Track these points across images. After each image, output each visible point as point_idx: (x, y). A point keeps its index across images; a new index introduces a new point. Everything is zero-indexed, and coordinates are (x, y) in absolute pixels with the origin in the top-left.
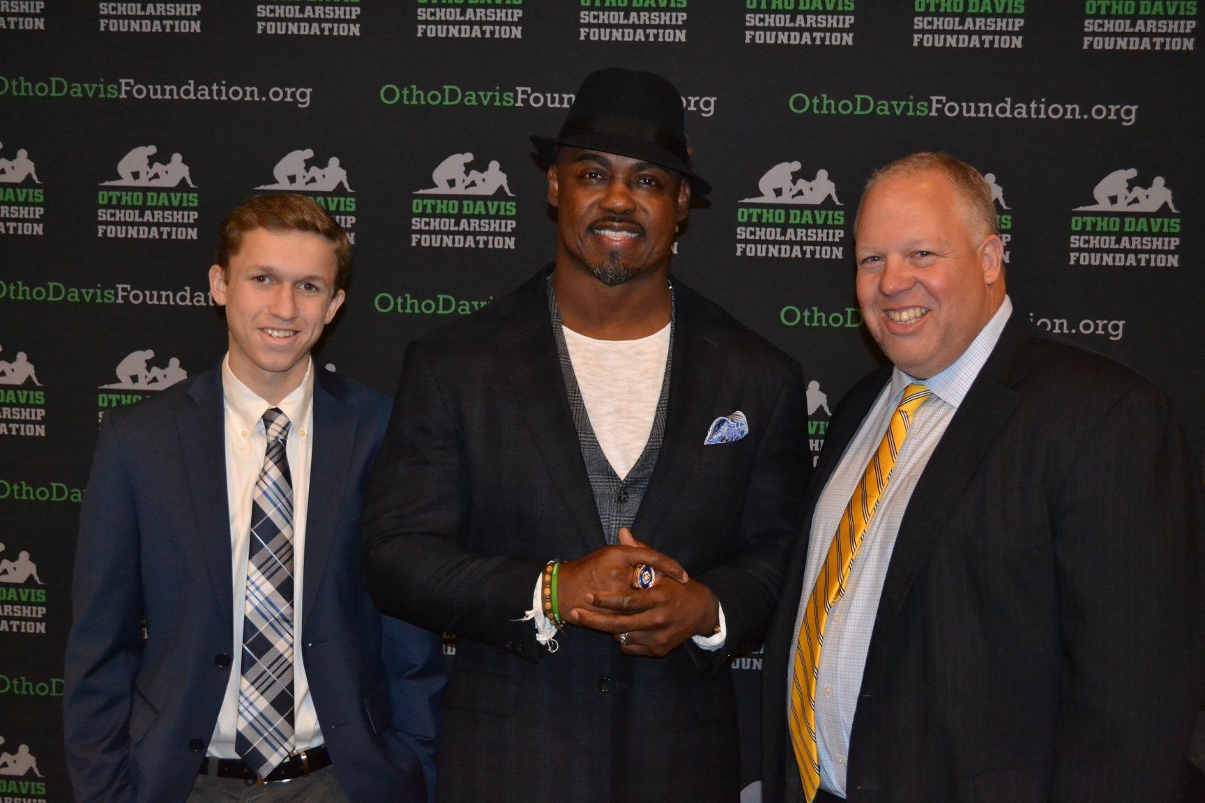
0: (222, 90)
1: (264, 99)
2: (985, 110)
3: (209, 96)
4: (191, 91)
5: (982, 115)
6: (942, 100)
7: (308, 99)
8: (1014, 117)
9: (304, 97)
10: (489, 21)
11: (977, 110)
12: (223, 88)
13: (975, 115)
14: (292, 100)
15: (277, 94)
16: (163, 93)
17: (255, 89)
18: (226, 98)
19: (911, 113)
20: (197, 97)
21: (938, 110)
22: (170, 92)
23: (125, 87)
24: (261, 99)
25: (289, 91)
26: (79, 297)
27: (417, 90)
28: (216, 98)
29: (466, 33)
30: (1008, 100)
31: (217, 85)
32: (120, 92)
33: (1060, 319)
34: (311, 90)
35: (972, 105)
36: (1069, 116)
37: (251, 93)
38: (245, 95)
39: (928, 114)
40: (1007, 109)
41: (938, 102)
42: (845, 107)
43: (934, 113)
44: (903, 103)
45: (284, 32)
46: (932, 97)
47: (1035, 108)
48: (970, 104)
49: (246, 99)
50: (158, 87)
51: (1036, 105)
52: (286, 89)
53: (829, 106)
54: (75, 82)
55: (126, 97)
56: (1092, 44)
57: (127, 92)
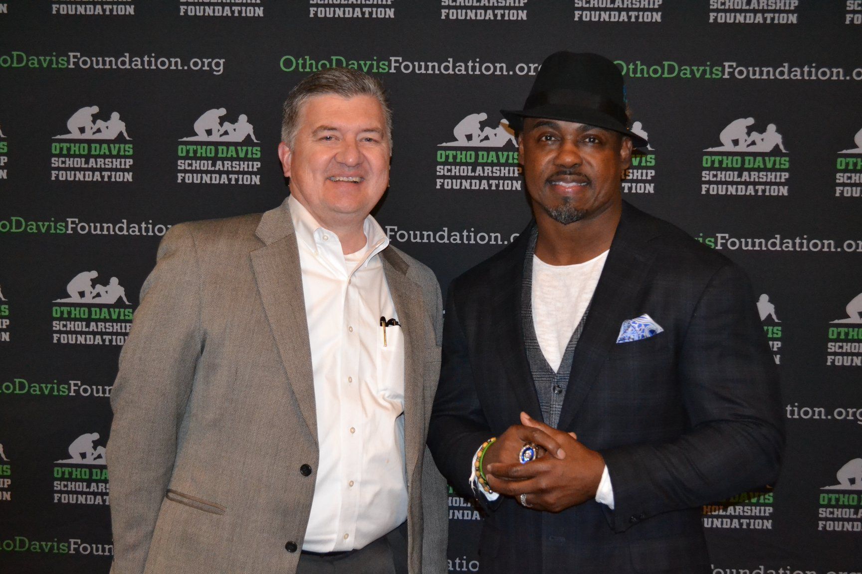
0: (152, 61)
1: (186, 68)
2: (767, 73)
3: (141, 66)
4: (127, 62)
5: (765, 77)
6: (733, 65)
7: (221, 68)
8: (790, 78)
9: (219, 67)
10: (368, 4)
11: (761, 73)
12: (153, 60)
13: (759, 77)
14: (208, 69)
15: (198, 64)
16: (104, 63)
17: (179, 60)
18: (155, 68)
19: (708, 76)
20: (131, 67)
21: (729, 73)
22: (109, 63)
23: (73, 59)
24: (183, 68)
25: (206, 61)
26: (36, 229)
27: (310, 60)
28: (147, 67)
29: (349, 14)
30: (786, 65)
31: (148, 57)
32: (69, 63)
33: (828, 240)
34: (224, 60)
35: (757, 69)
36: (834, 78)
37: (175, 63)
38: (170, 65)
39: (722, 77)
40: (786, 72)
41: (730, 67)
42: (656, 72)
43: (726, 76)
44: (701, 68)
45: (202, 14)
46: (724, 63)
47: (808, 71)
48: (756, 69)
49: (171, 68)
50: (100, 59)
51: (808, 69)
52: (204, 60)
53: (642, 70)
54: (32, 56)
55: (74, 67)
56: (852, 20)
57: (74, 63)
